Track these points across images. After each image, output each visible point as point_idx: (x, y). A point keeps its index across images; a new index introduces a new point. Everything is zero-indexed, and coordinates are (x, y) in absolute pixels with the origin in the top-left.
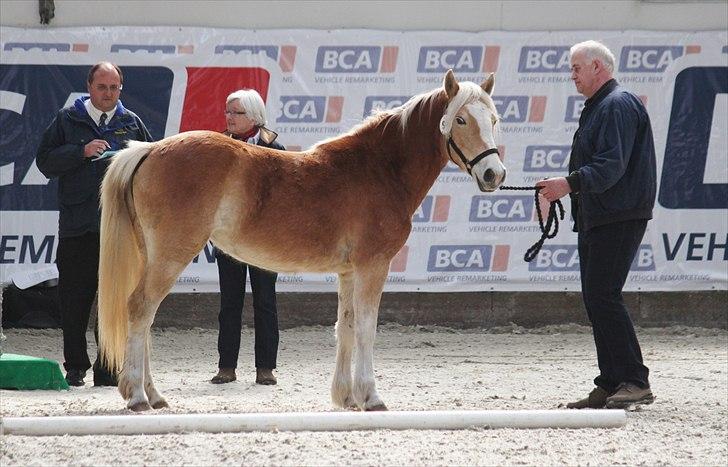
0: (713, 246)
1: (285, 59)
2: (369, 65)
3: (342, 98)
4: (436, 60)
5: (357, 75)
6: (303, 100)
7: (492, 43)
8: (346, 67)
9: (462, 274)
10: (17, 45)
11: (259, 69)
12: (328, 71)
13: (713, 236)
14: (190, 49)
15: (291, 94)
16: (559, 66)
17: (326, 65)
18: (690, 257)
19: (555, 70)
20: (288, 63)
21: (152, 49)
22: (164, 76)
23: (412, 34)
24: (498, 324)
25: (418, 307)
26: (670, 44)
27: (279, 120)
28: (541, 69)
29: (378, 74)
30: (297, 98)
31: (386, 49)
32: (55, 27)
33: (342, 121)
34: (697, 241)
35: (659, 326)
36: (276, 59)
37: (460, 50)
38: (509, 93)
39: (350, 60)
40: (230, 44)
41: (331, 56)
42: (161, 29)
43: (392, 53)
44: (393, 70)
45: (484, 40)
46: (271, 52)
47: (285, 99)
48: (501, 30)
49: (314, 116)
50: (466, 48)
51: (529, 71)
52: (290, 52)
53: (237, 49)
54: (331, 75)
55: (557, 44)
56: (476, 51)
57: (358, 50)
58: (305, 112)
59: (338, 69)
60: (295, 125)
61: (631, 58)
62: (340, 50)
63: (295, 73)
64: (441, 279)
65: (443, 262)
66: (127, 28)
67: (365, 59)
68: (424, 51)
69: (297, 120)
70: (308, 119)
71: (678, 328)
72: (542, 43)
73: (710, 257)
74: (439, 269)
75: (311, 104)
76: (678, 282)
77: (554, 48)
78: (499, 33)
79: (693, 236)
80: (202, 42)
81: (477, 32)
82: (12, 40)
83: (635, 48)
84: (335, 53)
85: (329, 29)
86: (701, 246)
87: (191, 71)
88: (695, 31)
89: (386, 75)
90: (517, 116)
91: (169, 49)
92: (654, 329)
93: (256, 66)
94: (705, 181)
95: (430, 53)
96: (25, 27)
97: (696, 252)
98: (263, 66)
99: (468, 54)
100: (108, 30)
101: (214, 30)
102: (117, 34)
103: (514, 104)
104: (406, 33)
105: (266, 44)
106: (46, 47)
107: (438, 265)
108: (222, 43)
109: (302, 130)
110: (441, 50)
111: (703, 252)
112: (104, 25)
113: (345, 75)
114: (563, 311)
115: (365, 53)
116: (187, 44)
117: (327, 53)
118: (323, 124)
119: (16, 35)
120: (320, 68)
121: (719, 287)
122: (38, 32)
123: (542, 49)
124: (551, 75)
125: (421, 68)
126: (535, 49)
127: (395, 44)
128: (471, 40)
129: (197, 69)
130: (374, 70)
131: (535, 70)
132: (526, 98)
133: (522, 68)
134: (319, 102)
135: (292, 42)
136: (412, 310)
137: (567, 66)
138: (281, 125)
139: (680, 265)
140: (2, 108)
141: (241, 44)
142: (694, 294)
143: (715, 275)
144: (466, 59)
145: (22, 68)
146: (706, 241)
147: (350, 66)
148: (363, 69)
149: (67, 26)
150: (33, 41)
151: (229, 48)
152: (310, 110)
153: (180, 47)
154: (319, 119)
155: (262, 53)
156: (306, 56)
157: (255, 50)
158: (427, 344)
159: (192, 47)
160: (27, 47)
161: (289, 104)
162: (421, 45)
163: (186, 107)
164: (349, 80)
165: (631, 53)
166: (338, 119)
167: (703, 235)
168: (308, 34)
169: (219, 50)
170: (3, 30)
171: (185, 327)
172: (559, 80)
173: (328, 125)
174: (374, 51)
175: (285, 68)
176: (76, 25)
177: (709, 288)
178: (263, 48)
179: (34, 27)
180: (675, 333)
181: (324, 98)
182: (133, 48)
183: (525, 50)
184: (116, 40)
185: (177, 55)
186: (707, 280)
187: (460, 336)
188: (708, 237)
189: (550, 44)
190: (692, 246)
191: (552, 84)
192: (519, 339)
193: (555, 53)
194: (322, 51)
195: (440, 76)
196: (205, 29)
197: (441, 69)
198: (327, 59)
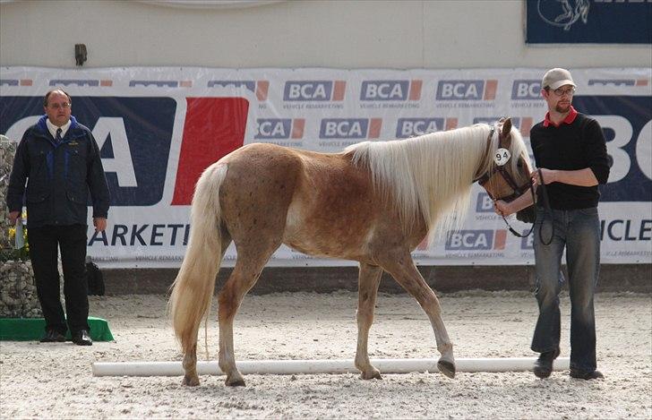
1: (260, 91)
2: (324, 95)
3: (304, 120)
4: (374, 91)
5: (314, 103)
6: (275, 122)
7: (416, 78)
8: (306, 96)
10: (59, 81)
11: (241, 99)
12: (293, 100)
14: (189, 84)
15: (264, 117)
16: (467, 95)
17: (291, 96)
19: (464, 98)
20: (262, 93)
21: (160, 84)
22: (170, 104)
23: (356, 72)
27: (256, 137)
28: (453, 98)
29: (331, 102)
30: (269, 120)
31: (337, 83)
32: (88, 68)
33: (305, 137)
36: (254, 91)
37: (392, 83)
38: (430, 116)
39: (310, 91)
40: (218, 79)
41: (295, 89)
42: (167, 69)
43: (341, 87)
44: (342, 99)
45: (410, 76)
46: (250, 85)
47: (261, 121)
48: (423, 68)
49: (283, 134)
50: (397, 82)
51: (444, 99)
52: (264, 85)
53: (224, 84)
54: (295, 103)
55: (465, 79)
56: (404, 84)
57: (316, 84)
58: (276, 131)
59: (301, 98)
60: (268, 140)
61: (520, 89)
62: (302, 84)
63: (268, 102)
66: (141, 68)
67: (321, 90)
68: (365, 84)
69: (270, 137)
70: (278, 136)
72: (454, 78)
75: (280, 124)
77: (462, 82)
78: (421, 71)
80: (198, 78)
81: (405, 70)
82: (55, 78)
83: (524, 82)
84: (298, 87)
85: (293, 68)
87: (189, 100)
89: (337, 103)
91: (173, 84)
93: (238, 96)
95: (369, 86)
96: (65, 68)
98: (244, 96)
99: (398, 86)
100: (127, 70)
101: (206, 69)
102: (133, 73)
104: (351, 71)
105: (246, 80)
106: (80, 83)
108: (213, 79)
110: (378, 83)
112: (123, 66)
113: (306, 103)
114: (471, 280)
115: (321, 86)
116: (186, 80)
117: (292, 86)
118: (290, 140)
119: (58, 75)
120: (287, 98)
122: (74, 71)
123: (454, 83)
124: (461, 102)
125: (363, 97)
126: (449, 82)
127: (343, 79)
128: (400, 76)
129: (195, 99)
130: (327, 99)
131: (448, 99)
132: (443, 119)
133: (439, 97)
134: (286, 123)
135: (265, 78)
137: (472, 95)
144: (397, 90)
147: (310, 96)
148: (319, 98)
149: (96, 67)
150: (71, 78)
151: (218, 83)
152: (279, 129)
153: (181, 83)
154: (287, 136)
155: (243, 87)
156: (277, 89)
157: (238, 84)
159: (191, 82)
160: (66, 83)
161: (263, 125)
162: (363, 80)
163: (186, 127)
164: (309, 107)
165: (521, 85)
166: (301, 136)
168: (277, 72)
169: (211, 84)
172: (467, 106)
173: (293, 141)
174: (327, 84)
175: (261, 98)
176: (103, 67)
178: (244, 83)
179: (72, 68)
181: (290, 120)
182: (146, 83)
183: (441, 84)
184: (133, 77)
185: (179, 88)
187: (395, 299)
189: (460, 79)
191: (461, 109)
193: (463, 85)
194: (288, 84)
195: (377, 103)
196: (200, 69)
197: (378, 98)
198: (292, 91)
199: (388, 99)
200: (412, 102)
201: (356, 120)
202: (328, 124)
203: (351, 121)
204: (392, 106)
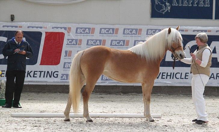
0: (167, 75)
1: (68, 30)
2: (88, 32)
3: (82, 40)
4: (104, 31)
5: (85, 34)
6: (73, 40)
7: (117, 28)
9: (109, 81)
10: (5, 26)
11: (62, 33)
12: (78, 33)
13: (167, 73)
14: (46, 28)
15: (69, 38)
16: (132, 33)
17: (78, 32)
18: (162, 78)
19: (132, 34)
20: (69, 31)
21: (37, 27)
22: (40, 34)
23: (98, 25)
24: (118, 93)
25: (99, 89)
26: (158, 29)
27: (67, 45)
28: (128, 34)
29: (90, 34)
30: (71, 39)
31: (92, 28)
32: (15, 22)
33: (82, 45)
34: (164, 74)
35: (155, 94)
36: (66, 30)
37: (109, 29)
38: (121, 39)
39: (84, 31)
40: (55, 26)
41: (79, 30)
42: (39, 23)
43: (93, 30)
44: (94, 33)
45: (115, 27)
46: (65, 28)
47: (68, 40)
48: (119, 24)
49: (75, 44)
50: (111, 29)
51: (125, 34)
52: (70, 29)
53: (57, 28)
54: (79, 34)
55: (132, 28)
56: (113, 29)
57: (86, 28)
58: (73, 43)
59: (81, 33)
60: (70, 46)
61: (149, 32)
62: (81, 28)
63: (71, 34)
64: (104, 82)
65: (105, 78)
66: (31, 22)
67: (87, 30)
68: (101, 29)
69: (71, 45)
70: (74, 44)
71: (159, 94)
72: (128, 28)
73: (167, 78)
74: (104, 80)
75: (74, 41)
76: (159, 84)
77: (131, 29)
78: (119, 25)
79: (163, 73)
80: (49, 26)
81: (113, 25)
82: (4, 25)
83: (150, 29)
84: (80, 29)
85: (79, 23)
86: (164, 76)
87: (46, 33)
88: (164, 26)
89: (92, 34)
90: (123, 45)
91: (41, 28)
92: (154, 95)
93: (61, 32)
94: (166, 61)
95: (102, 30)
96: (7, 22)
97: (163, 77)
98: (63, 32)
99: (111, 30)
100: (27, 23)
101: (52, 23)
102: (29, 24)
103: (122, 42)
104: (97, 25)
105: (64, 27)
106: (12, 27)
107: (104, 79)
108: (54, 26)
109: (72, 47)
110: (105, 29)
111: (165, 77)
112: (26, 22)
113: (83, 34)
114: (132, 90)
116: (45, 26)
117: (78, 29)
118: (77, 46)
119: (5, 24)
120: (76, 32)
121: (169, 85)
122: (10, 23)
123: (129, 29)
124: (131, 35)
125: (100, 33)
126: (127, 29)
127: (94, 27)
128: (112, 27)
129: (48, 32)
130: (89, 33)
131: (127, 34)
132: (125, 40)
133: (124, 33)
134: (76, 40)
135: (70, 26)
136: (97, 89)
137: (134, 33)
138: (67, 46)
139: (160, 80)
140: (1, 40)
141: (58, 26)
142: (163, 86)
143: (168, 82)
144: (111, 31)
145: (6, 31)
146: (166, 74)
147: (84, 32)
148: (87, 33)
149: (17, 22)
150: (9, 25)
151: (55, 27)
152: (74, 42)
153: (44, 27)
154: (76, 44)
155: (63, 29)
156: (73, 30)
157: (61, 28)
158: (102, 97)
159: (47, 27)
160: (8, 26)
161: (69, 41)
162: (100, 28)
163: (45, 41)
164: (83, 36)
165: (149, 30)
166: (81, 45)
167: (165, 73)
168: (74, 25)
169: (53, 28)
170: (1, 22)
171: (44, 93)
172: (132, 36)
173: (78, 46)
174: (89, 29)
175: (68, 33)
176: (19, 22)
177: (166, 85)
178: (63, 28)
179: (9, 22)
180: (158, 96)
181: (77, 40)
182: (33, 27)
183: (124, 29)
184: (29, 25)
185: (43, 29)
186: (166, 83)
187: (109, 95)
188: (166, 73)
189: (130, 28)
190: (162, 75)
191: (131, 37)
192: (123, 96)
193: (131, 30)
194: (77, 28)
195: (105, 35)
196: (50, 23)
197: (105, 33)
198: (78, 30)
199: (108, 34)
200: (116, 35)
201: (98, 40)
202: (89, 41)
203: (96, 40)
204: (109, 36)
